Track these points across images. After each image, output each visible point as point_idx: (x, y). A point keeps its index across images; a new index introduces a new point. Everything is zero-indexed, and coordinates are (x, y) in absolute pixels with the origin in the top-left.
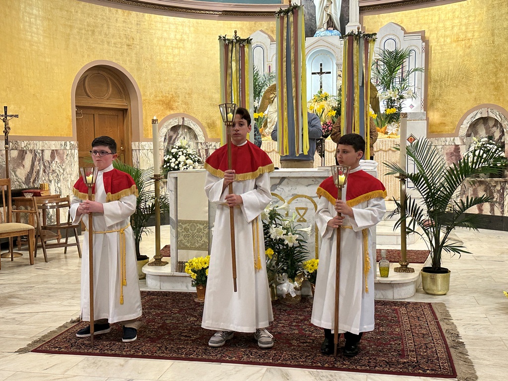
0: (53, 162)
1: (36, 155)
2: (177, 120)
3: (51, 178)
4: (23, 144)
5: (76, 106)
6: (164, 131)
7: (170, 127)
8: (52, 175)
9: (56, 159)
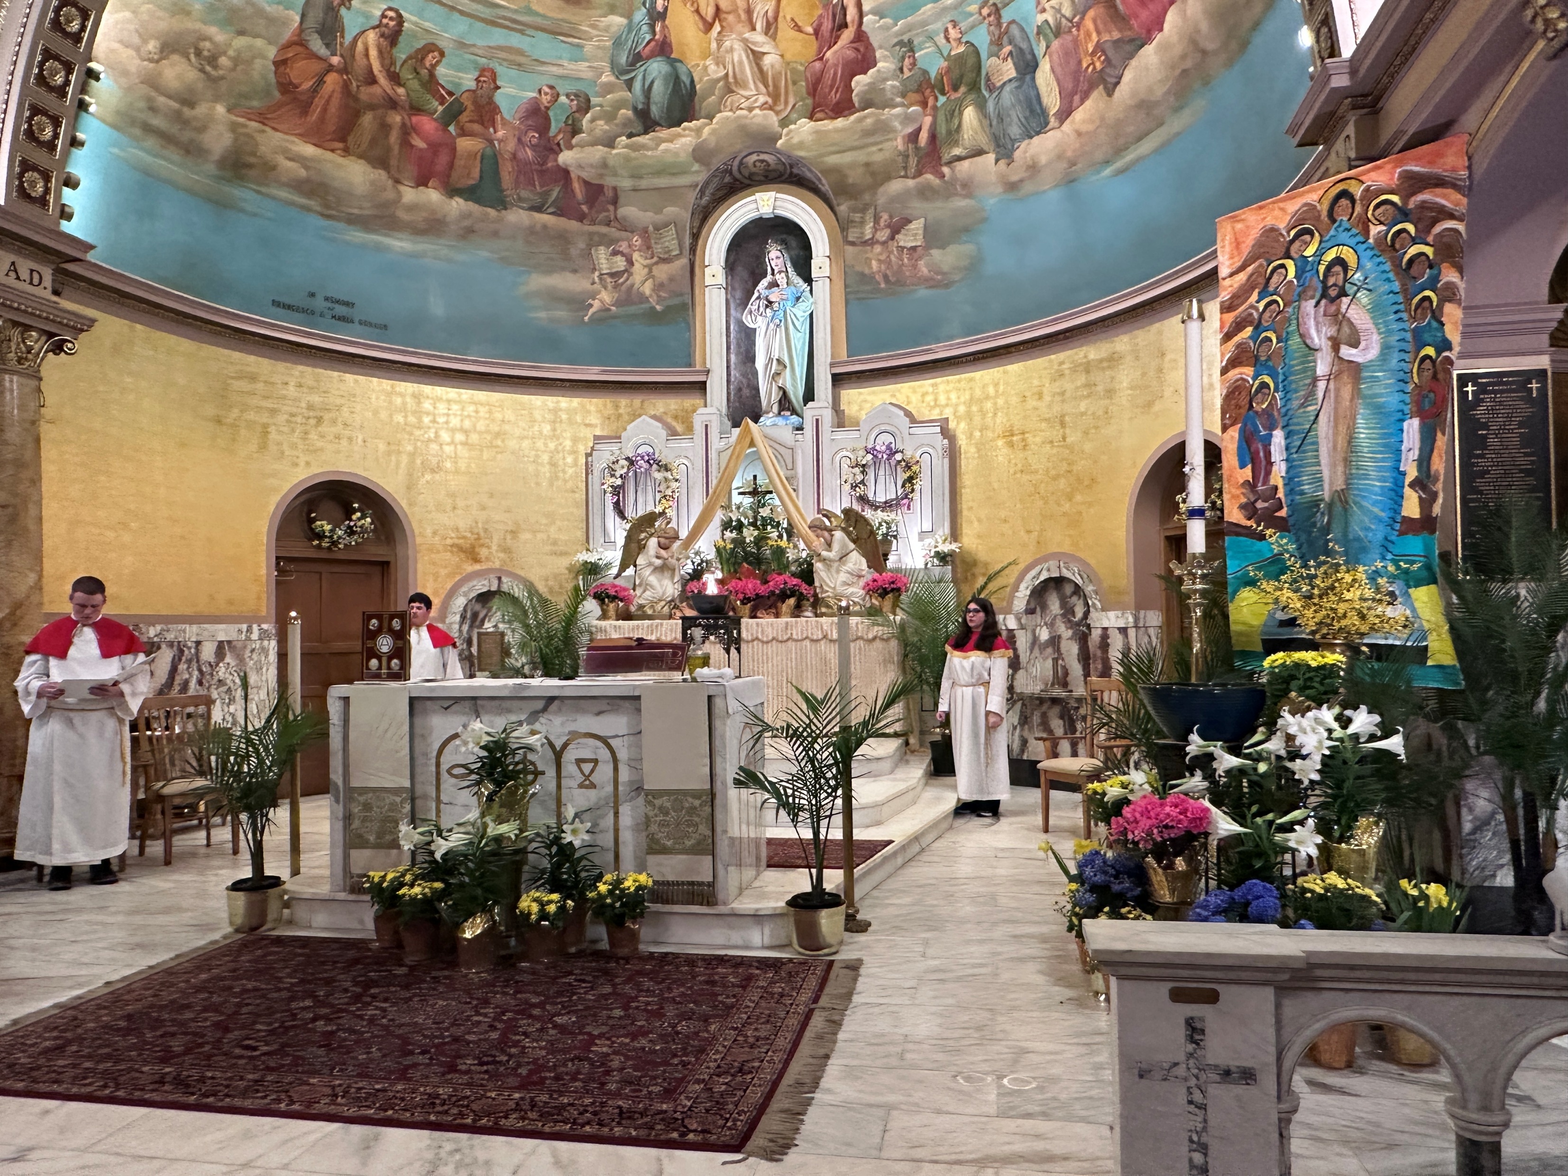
0: (221, 665)
1: (181, 652)
2: (486, 582)
5: (277, 558)
6: (460, 602)
7: (473, 594)
8: (216, 689)
9: (228, 659)
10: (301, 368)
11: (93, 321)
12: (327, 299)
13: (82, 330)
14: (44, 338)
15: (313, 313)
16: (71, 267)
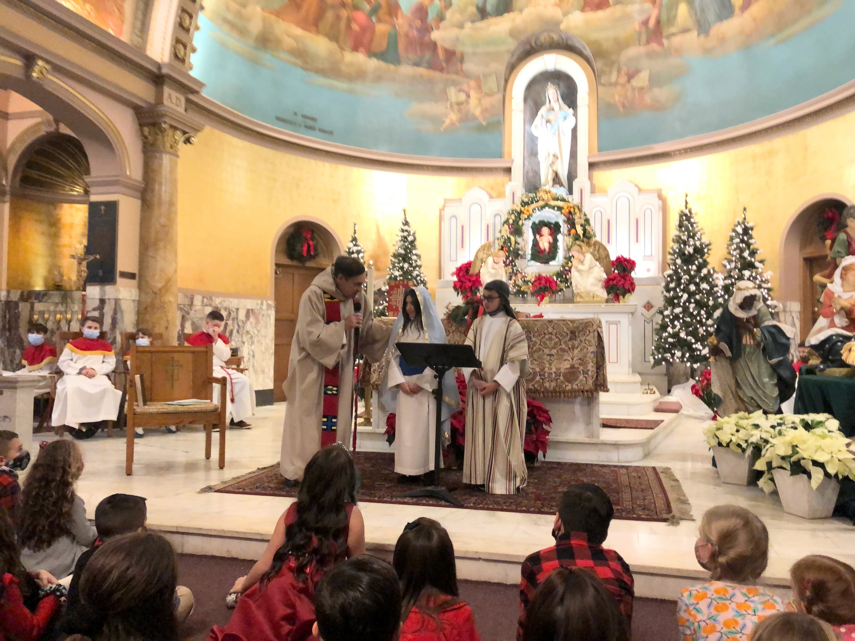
0: (248, 322)
1: (230, 313)
3: (245, 339)
4: (217, 301)
5: (275, 264)
8: (246, 336)
9: (252, 319)
10: (289, 155)
13: (199, 131)
14: (182, 135)
16: (191, 97)
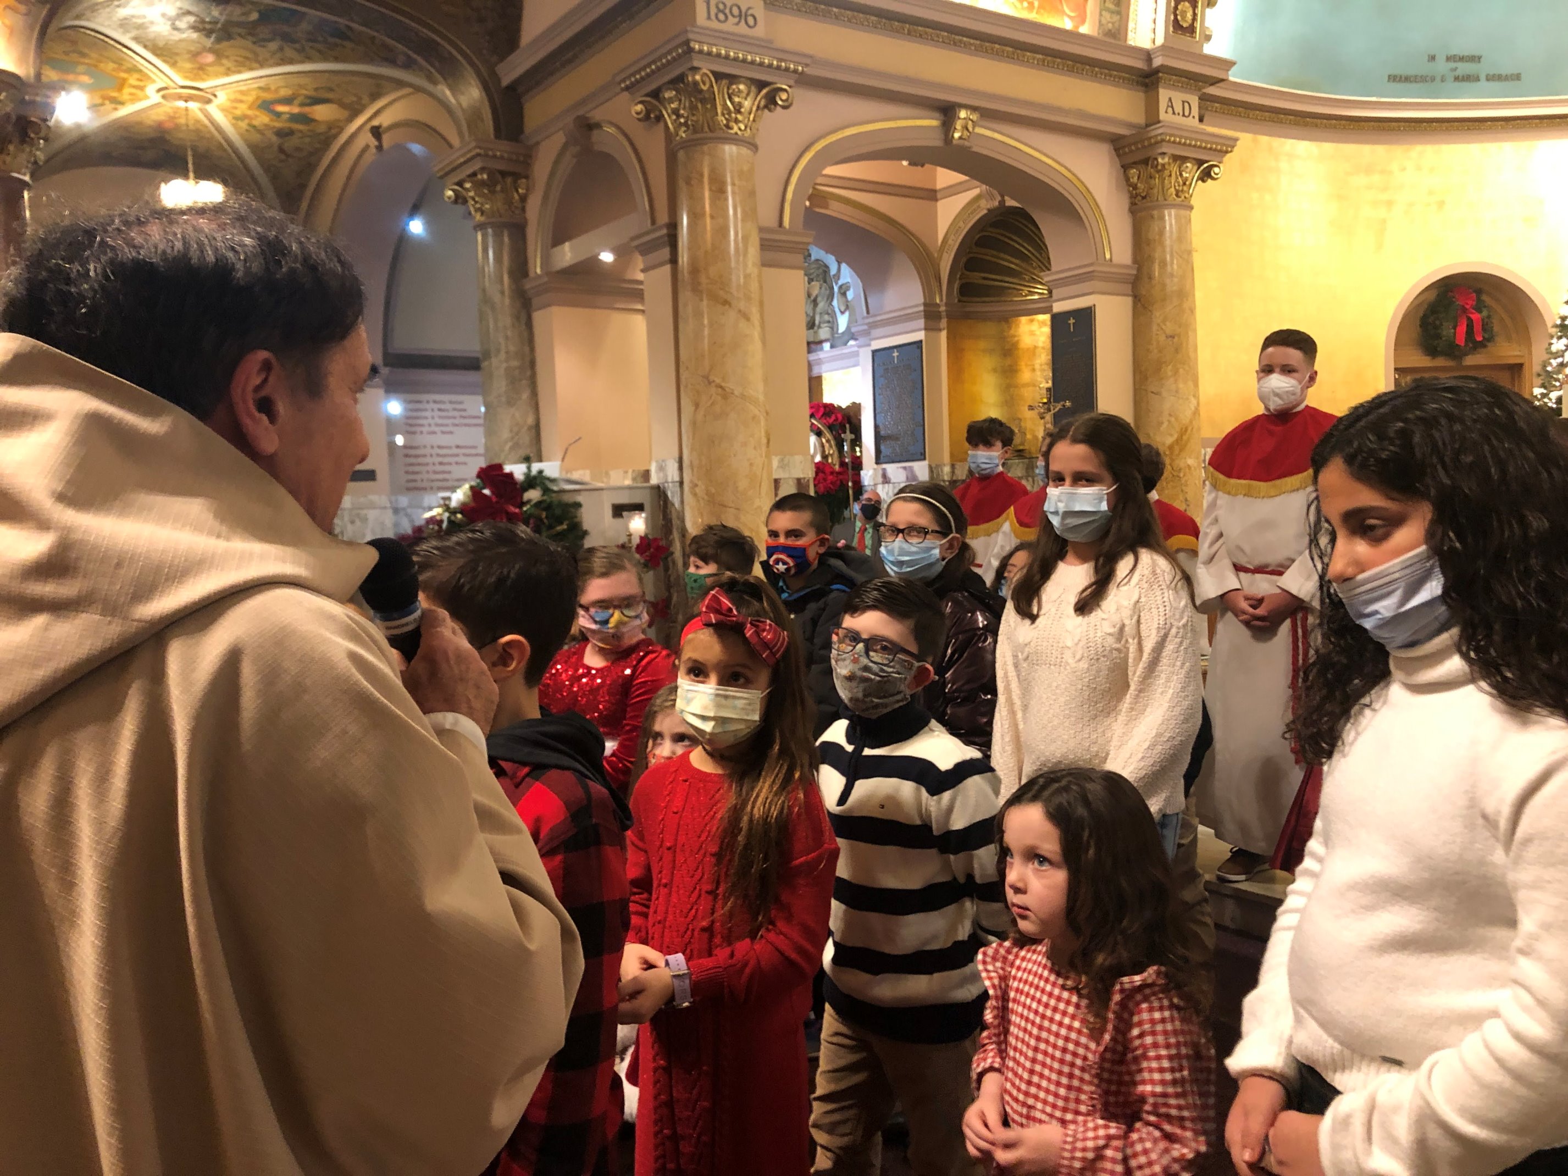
5: (1396, 369)
10: (1419, 148)
11: (1236, 140)
12: (1448, 59)
13: (1227, 152)
14: (1196, 168)
15: (1433, 79)
16: (1212, 90)
